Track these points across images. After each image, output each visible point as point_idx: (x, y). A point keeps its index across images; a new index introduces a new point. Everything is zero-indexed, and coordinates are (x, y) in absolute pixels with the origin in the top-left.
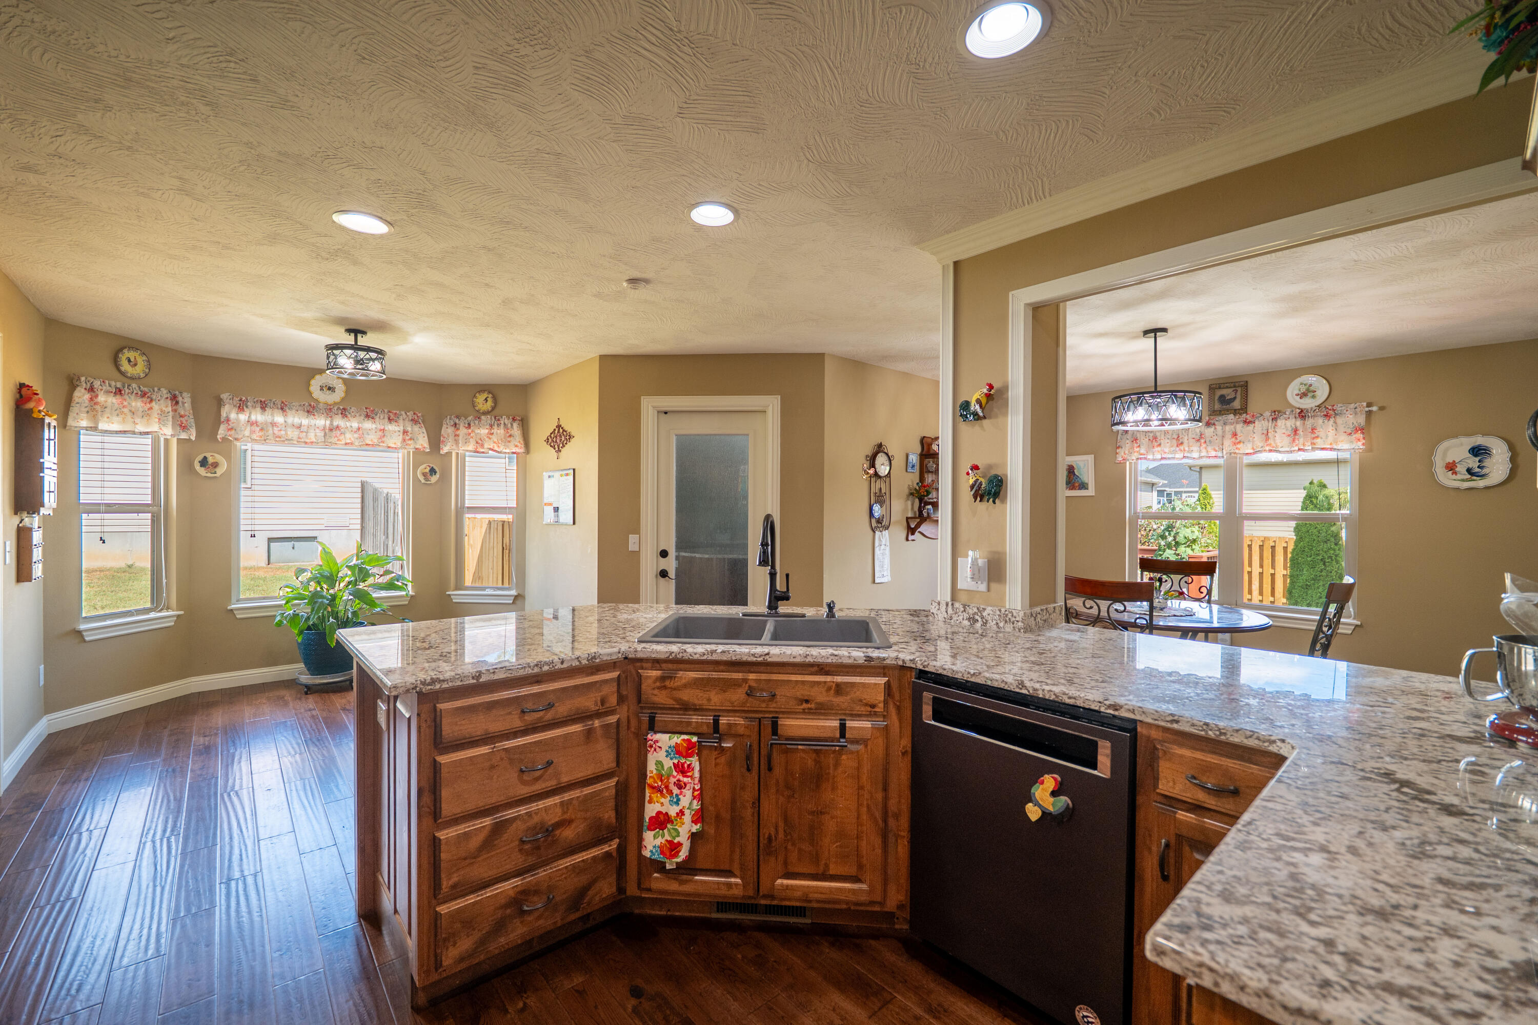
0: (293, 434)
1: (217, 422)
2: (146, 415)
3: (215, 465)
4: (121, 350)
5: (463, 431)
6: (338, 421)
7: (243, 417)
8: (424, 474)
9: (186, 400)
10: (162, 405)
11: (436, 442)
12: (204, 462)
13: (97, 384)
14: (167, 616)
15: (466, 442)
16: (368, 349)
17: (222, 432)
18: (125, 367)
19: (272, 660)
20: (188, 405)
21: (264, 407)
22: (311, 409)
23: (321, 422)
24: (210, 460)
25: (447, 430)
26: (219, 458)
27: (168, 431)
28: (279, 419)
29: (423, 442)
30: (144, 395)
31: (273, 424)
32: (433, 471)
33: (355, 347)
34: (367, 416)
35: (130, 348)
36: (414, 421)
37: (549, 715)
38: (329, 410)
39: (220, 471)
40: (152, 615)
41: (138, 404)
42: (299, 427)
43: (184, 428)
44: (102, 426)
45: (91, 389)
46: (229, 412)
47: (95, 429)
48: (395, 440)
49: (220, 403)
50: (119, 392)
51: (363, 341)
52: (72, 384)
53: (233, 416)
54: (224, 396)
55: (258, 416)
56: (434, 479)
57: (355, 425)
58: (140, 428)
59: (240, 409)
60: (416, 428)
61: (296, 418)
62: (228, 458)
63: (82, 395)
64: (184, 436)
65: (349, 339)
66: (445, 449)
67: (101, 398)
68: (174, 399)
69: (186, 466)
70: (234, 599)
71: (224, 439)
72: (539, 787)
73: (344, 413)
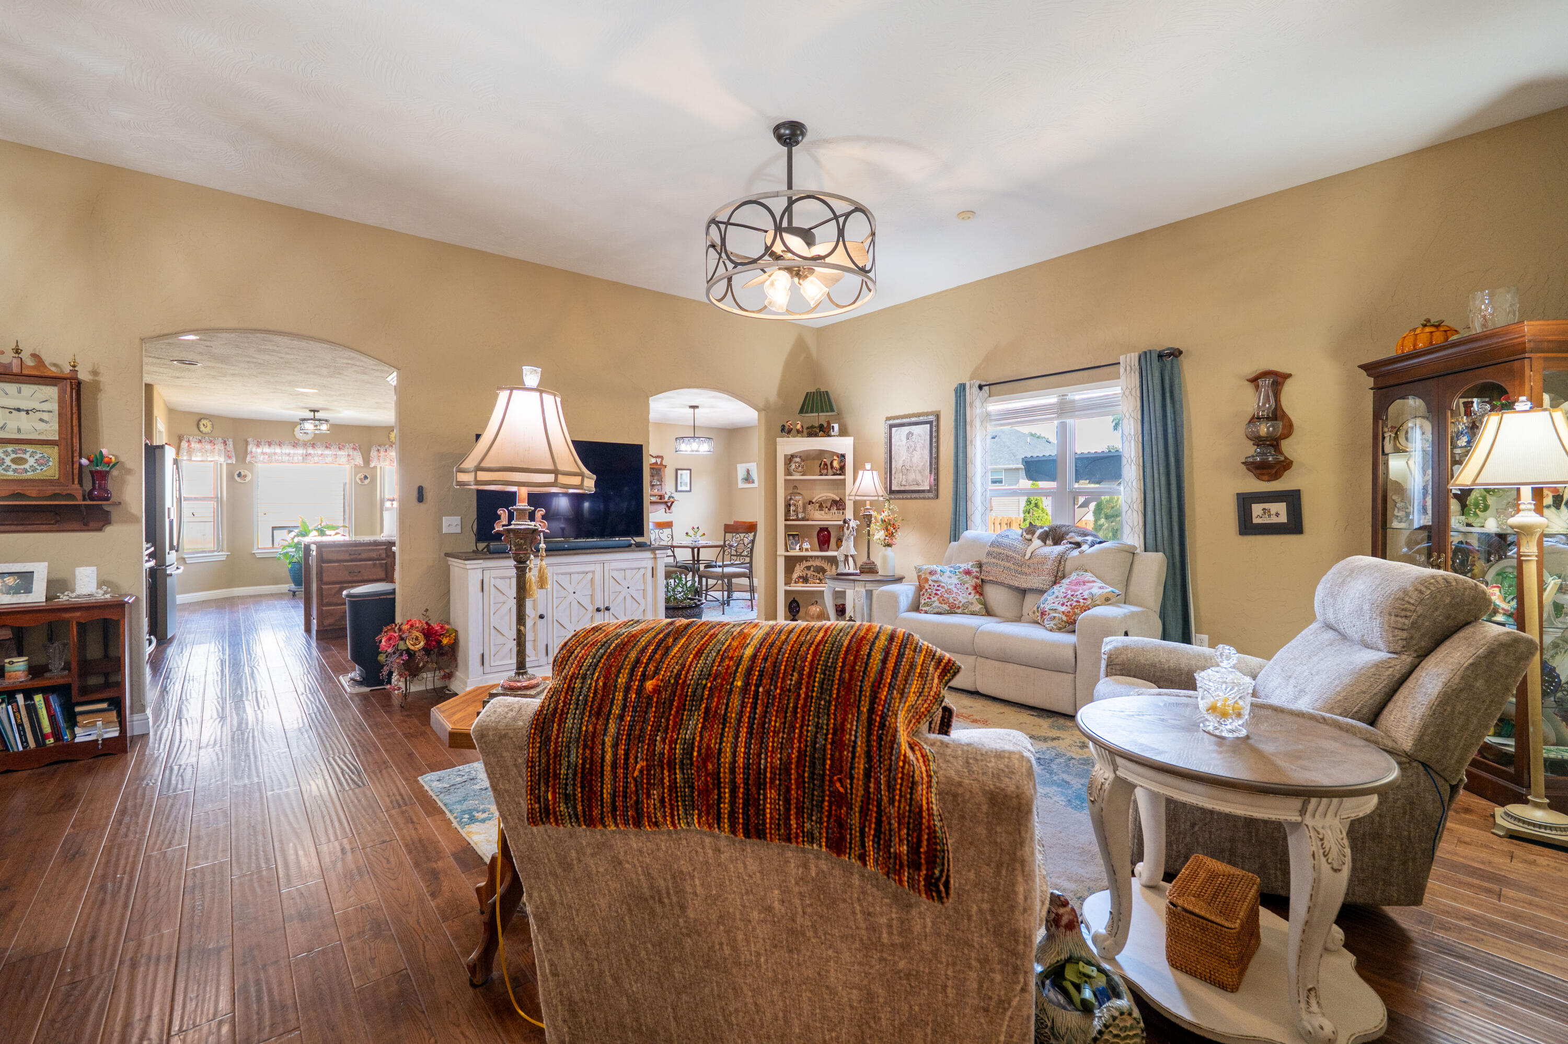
0: (286, 458)
1: (246, 453)
2: (212, 451)
3: (245, 476)
4: (200, 420)
5: (382, 454)
6: (310, 451)
7: (259, 450)
8: (361, 479)
9: (230, 443)
10: (220, 446)
11: (367, 461)
12: (239, 475)
13: (191, 438)
14: (222, 556)
15: (385, 460)
16: (319, 420)
17: (248, 459)
18: (202, 428)
19: (276, 582)
20: (231, 446)
21: (270, 444)
22: (295, 445)
23: (301, 451)
24: (243, 474)
25: (374, 453)
26: (247, 472)
27: (222, 459)
28: (278, 450)
29: (359, 461)
30: (211, 442)
31: (275, 454)
32: (366, 477)
33: (314, 419)
34: (327, 447)
35: (205, 419)
36: (354, 449)
37: (360, 557)
38: (305, 445)
39: (248, 479)
40: (216, 553)
41: (208, 446)
42: (289, 455)
43: (230, 457)
44: (193, 459)
45: (189, 441)
46: (252, 448)
47: (190, 460)
48: (344, 460)
49: (247, 443)
50: (200, 441)
51: (318, 415)
52: (180, 439)
53: (254, 450)
54: (249, 440)
55: (267, 450)
56: (367, 482)
57: (320, 452)
58: (209, 459)
59: (258, 446)
60: (355, 453)
61: (287, 450)
62: (252, 473)
63: (184, 444)
64: (229, 461)
65: (311, 415)
66: (372, 465)
67: (193, 445)
68: (225, 443)
69: (230, 477)
70: (255, 547)
71: (250, 462)
72: (355, 579)
73: (313, 446)
